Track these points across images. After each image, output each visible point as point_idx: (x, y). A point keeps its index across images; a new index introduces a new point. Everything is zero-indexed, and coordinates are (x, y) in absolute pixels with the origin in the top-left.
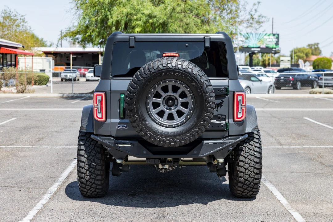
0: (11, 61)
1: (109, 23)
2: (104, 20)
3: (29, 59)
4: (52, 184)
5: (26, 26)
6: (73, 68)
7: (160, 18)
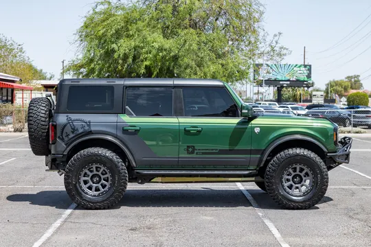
0: (7, 96)
3: (27, 94)
4: (55, 220)
5: (24, 57)
7: (170, 51)
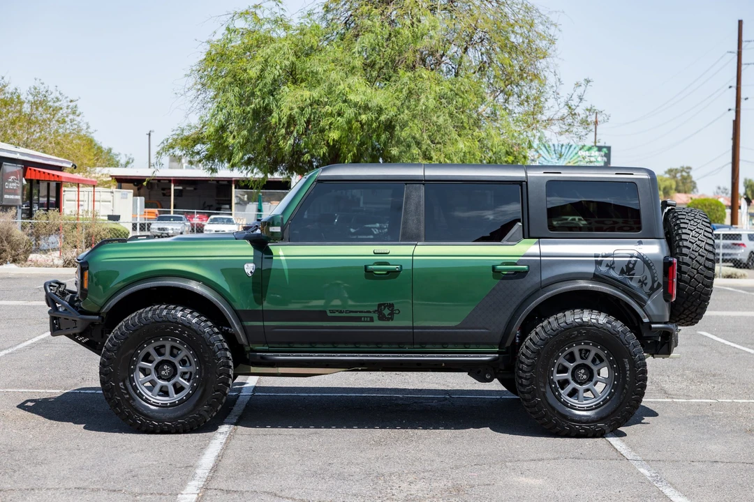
0: (48, 196)
1: (273, 120)
2: (261, 115)
3: (86, 192)
4: (183, 484)
5: (79, 122)
6: (175, 212)
7: (380, 111)
